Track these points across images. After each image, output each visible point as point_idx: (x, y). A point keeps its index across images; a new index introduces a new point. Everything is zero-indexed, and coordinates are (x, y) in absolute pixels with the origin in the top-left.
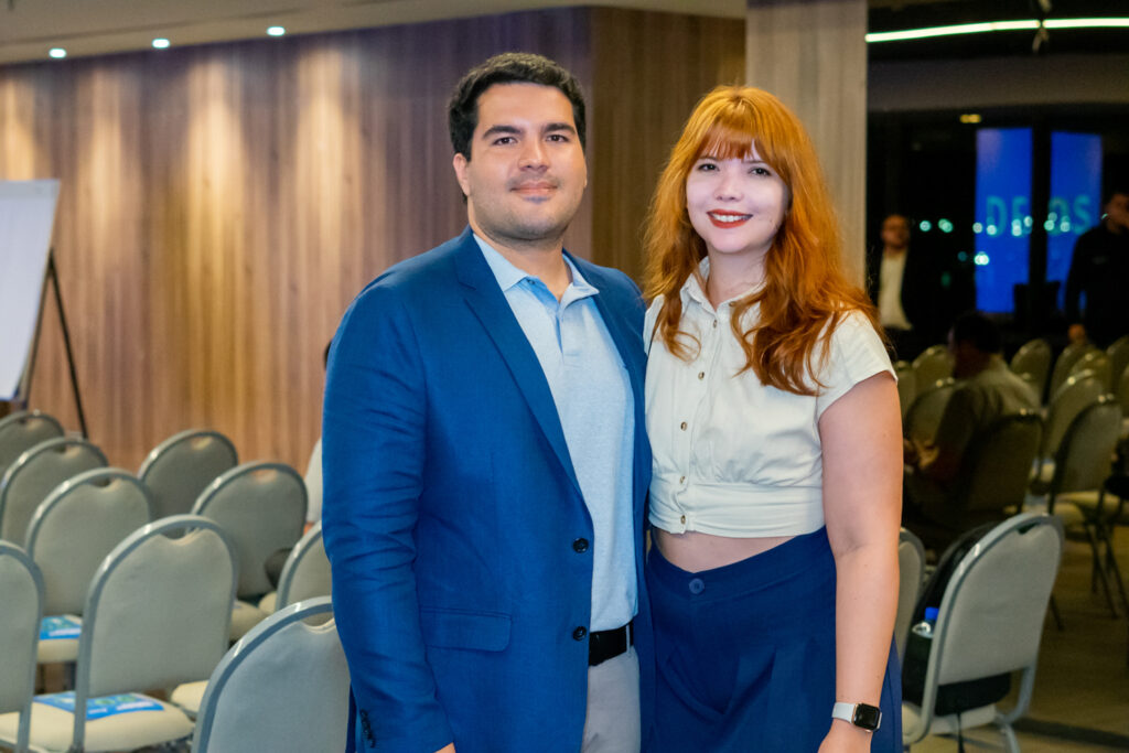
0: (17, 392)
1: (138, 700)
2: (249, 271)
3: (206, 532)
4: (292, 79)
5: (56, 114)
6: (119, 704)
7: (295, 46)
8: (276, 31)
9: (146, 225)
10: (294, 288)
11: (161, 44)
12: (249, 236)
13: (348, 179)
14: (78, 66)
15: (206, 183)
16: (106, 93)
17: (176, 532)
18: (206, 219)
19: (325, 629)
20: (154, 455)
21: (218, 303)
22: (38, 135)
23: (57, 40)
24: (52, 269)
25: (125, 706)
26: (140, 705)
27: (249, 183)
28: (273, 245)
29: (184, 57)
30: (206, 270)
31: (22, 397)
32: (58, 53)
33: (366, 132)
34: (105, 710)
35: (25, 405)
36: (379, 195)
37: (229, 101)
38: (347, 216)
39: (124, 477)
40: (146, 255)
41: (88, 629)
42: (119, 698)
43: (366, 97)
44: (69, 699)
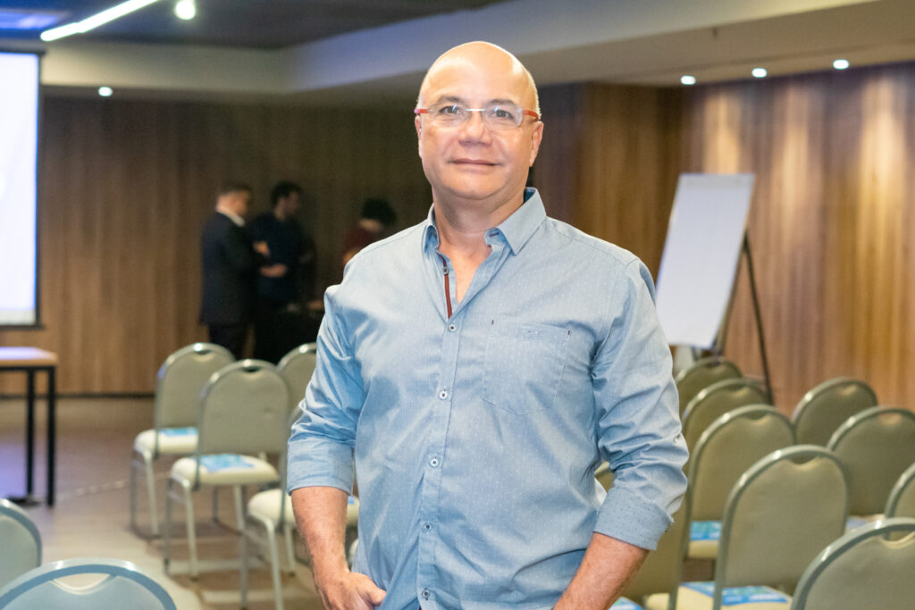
0: (715, 343)
1: (767, 593)
3: (824, 460)
5: (757, 122)
6: (752, 594)
9: (824, 212)
11: (841, 65)
14: (775, 83)
15: (874, 179)
16: (797, 105)
17: (800, 459)
18: (873, 208)
19: (900, 544)
20: (808, 397)
21: (880, 276)
22: (743, 138)
23: (759, 62)
24: (746, 247)
25: (756, 597)
26: (769, 597)
29: (859, 75)
30: (872, 250)
31: (718, 346)
32: (759, 73)
34: (739, 599)
35: (721, 353)
37: (895, 110)
39: (774, 414)
40: (823, 237)
41: (726, 533)
42: (751, 589)
44: (711, 587)
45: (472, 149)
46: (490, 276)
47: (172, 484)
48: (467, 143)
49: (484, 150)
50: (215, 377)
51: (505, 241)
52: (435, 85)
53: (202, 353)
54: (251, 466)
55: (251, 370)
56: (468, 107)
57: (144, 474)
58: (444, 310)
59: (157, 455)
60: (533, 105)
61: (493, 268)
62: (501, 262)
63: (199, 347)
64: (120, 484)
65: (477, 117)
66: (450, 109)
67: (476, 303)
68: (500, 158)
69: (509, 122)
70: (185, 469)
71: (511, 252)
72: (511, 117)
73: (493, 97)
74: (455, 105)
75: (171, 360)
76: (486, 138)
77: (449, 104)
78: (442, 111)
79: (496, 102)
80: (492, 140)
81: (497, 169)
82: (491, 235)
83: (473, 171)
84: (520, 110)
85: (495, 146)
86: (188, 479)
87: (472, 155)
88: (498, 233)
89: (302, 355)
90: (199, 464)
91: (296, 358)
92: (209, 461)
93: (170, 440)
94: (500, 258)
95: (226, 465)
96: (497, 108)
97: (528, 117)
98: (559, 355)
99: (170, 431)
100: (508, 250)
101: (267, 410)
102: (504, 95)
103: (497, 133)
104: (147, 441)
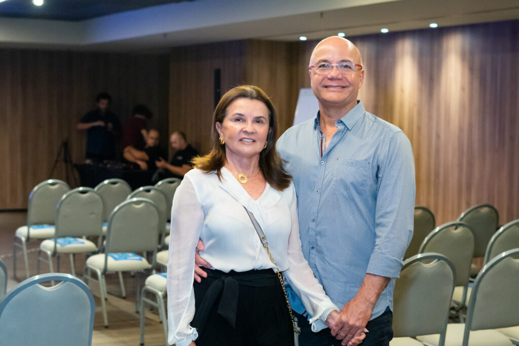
2: (419, 128)
4: (440, 46)
7: (442, 31)
8: (434, 25)
10: (438, 136)
11: (385, 31)
12: (420, 114)
13: (463, 89)
15: (402, 91)
18: (402, 105)
23: (341, 30)
27: (420, 90)
28: (430, 118)
29: (394, 36)
33: (471, 69)
36: (476, 96)
37: (413, 56)
38: (462, 106)
43: (472, 54)
45: (334, 82)
46: (338, 140)
47: (41, 253)
48: (332, 79)
49: (340, 81)
50: (64, 196)
51: (345, 125)
52: (317, 55)
53: (53, 184)
54: (83, 243)
55: (83, 192)
56: (331, 64)
57: (21, 249)
58: (319, 154)
59: (28, 239)
60: (360, 61)
61: (339, 136)
62: (344, 133)
63: (50, 181)
64: (10, 255)
65: (335, 68)
66: (324, 66)
67: (332, 151)
68: (347, 84)
69: (349, 70)
70: (48, 246)
71: (348, 129)
72: (350, 68)
73: (342, 59)
74: (326, 64)
75: (36, 188)
76: (340, 77)
77: (323, 63)
78: (320, 67)
79: (343, 61)
80: (343, 78)
81: (346, 89)
82: (338, 123)
83: (334, 91)
84: (354, 64)
85: (344, 79)
86: (50, 251)
87: (334, 83)
88: (342, 122)
89: (105, 185)
90: (56, 243)
91: (102, 186)
92: (60, 241)
93: (35, 232)
94: (343, 132)
95: (70, 243)
96: (344, 64)
97: (357, 67)
98: (365, 173)
99: (35, 226)
100: (346, 128)
101: (92, 213)
102: (348, 58)
103: (344, 74)
104: (22, 232)
